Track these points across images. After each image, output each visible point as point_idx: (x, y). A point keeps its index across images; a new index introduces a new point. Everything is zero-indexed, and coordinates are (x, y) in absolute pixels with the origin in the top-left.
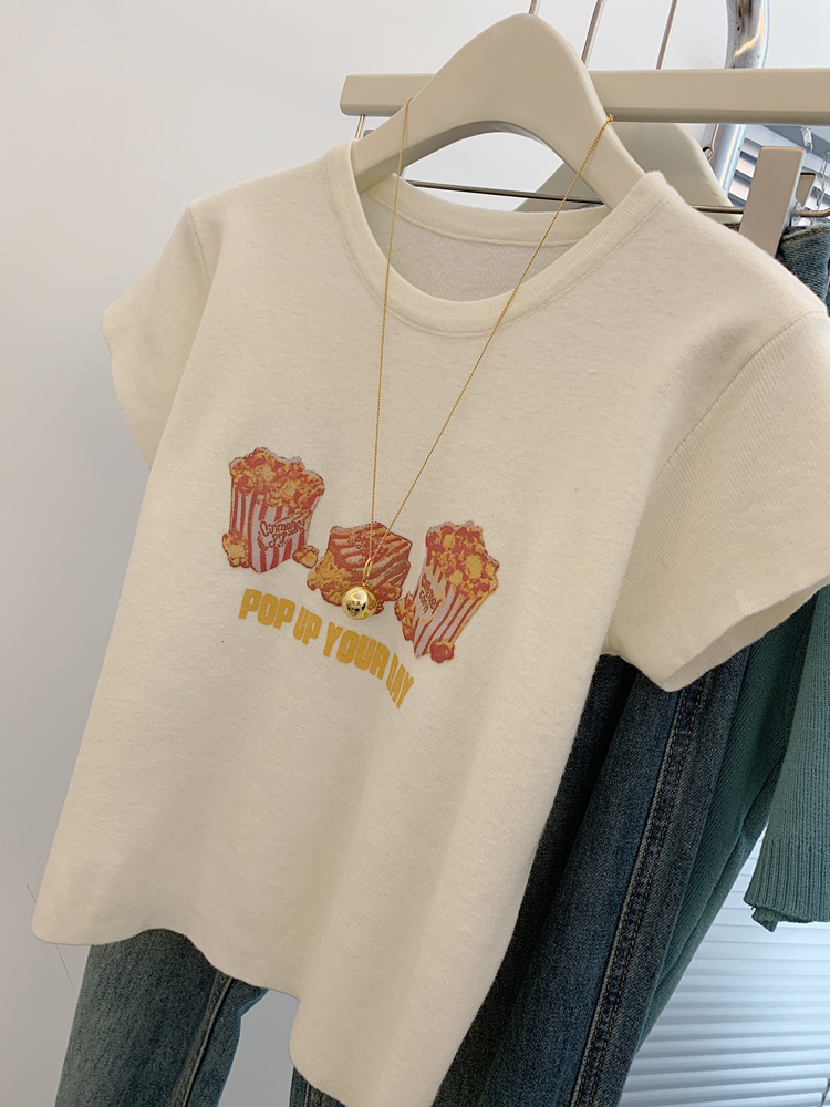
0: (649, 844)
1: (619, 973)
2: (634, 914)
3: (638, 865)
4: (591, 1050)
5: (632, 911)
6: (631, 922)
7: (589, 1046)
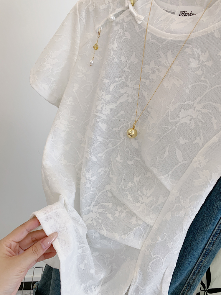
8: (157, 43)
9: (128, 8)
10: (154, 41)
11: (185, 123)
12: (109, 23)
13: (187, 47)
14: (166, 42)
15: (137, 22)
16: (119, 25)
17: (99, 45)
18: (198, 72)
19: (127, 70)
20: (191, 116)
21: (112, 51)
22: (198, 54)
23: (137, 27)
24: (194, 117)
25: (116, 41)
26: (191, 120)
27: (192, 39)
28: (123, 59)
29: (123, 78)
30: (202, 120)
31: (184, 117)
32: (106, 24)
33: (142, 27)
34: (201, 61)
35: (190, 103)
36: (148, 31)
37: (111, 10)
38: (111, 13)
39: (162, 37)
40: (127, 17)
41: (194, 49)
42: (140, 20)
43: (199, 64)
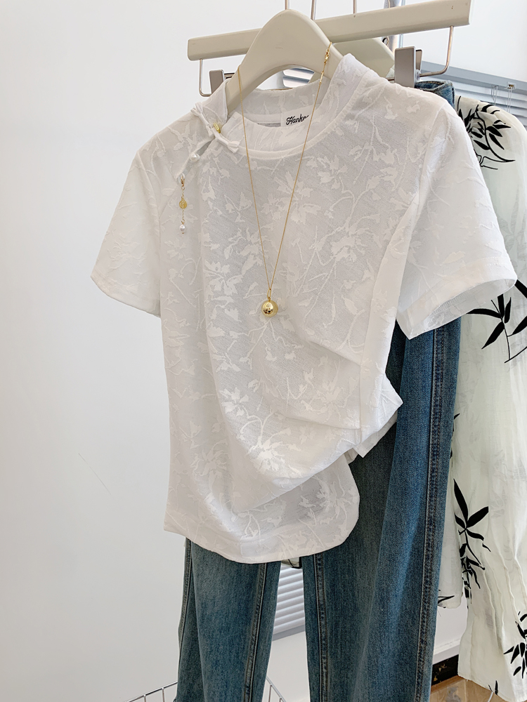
0: (436, 382)
1: (435, 442)
2: (436, 414)
3: (434, 392)
4: (431, 478)
5: (436, 413)
6: (436, 418)
7: (429, 476)
8: (268, 168)
9: (214, 137)
10: (263, 167)
11: (343, 259)
12: (192, 164)
13: (308, 160)
14: (279, 162)
15: (231, 152)
16: (208, 164)
17: (186, 200)
18: (335, 186)
19: (241, 221)
20: (346, 246)
21: (209, 202)
22: (326, 164)
23: (234, 158)
24: (352, 246)
25: (210, 187)
26: (349, 252)
27: (311, 148)
28: (229, 207)
29: (239, 234)
30: (363, 245)
31: (338, 252)
32: (188, 168)
33: (241, 156)
34: (333, 171)
35: (339, 229)
36: (250, 157)
37: (190, 148)
38: (192, 151)
39: (272, 159)
40: (216, 149)
41: (318, 159)
42: (236, 148)
43: (331, 176)
